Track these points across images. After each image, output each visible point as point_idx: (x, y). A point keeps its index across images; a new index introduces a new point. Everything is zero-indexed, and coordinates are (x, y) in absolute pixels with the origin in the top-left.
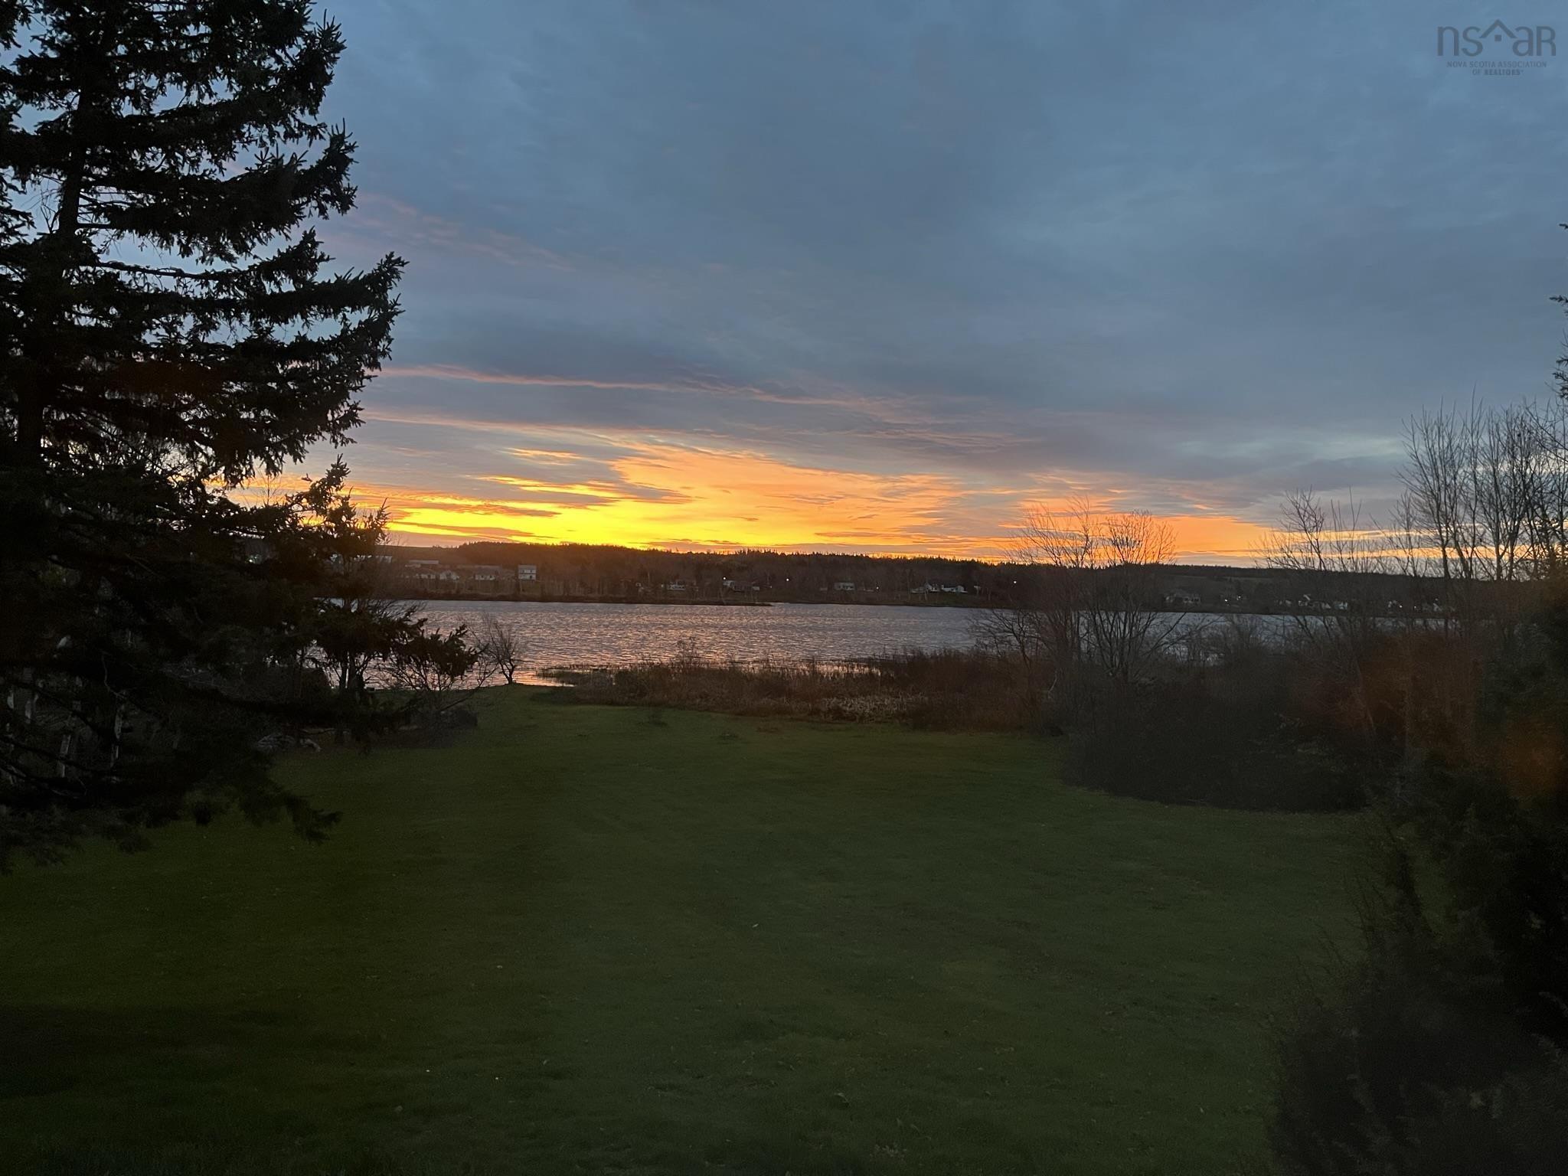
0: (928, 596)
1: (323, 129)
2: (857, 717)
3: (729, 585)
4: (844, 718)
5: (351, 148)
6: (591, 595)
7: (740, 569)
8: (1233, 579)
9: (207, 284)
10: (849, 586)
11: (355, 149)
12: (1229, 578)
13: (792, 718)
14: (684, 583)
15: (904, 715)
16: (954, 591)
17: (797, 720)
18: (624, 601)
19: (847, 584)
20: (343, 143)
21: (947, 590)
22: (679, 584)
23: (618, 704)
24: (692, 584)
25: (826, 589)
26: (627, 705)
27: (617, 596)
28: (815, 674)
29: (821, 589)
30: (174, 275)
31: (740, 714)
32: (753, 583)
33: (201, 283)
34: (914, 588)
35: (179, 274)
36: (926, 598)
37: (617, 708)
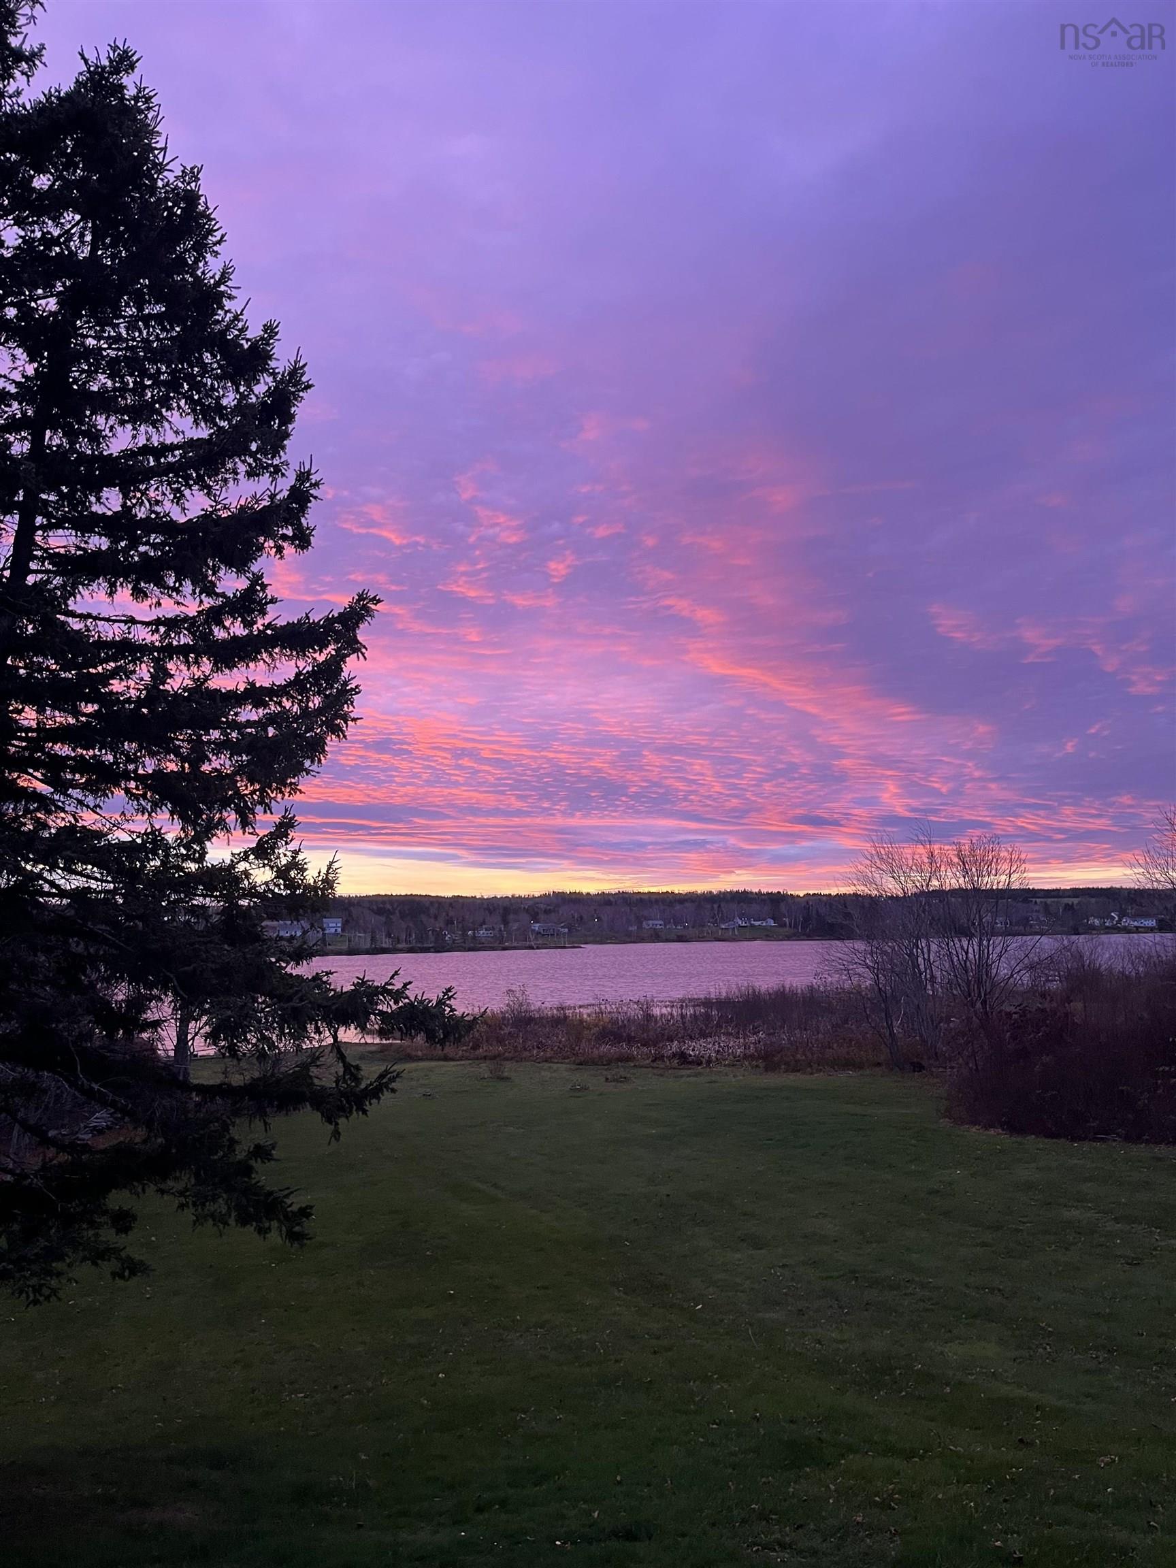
0: (738, 930)
1: (285, 467)
2: (704, 1061)
3: (537, 929)
4: (690, 1063)
5: (316, 485)
6: (400, 946)
7: (547, 912)
8: (1038, 900)
9: (157, 631)
10: (658, 924)
11: (320, 486)
12: (1034, 900)
13: (635, 1066)
14: (493, 929)
15: (752, 1057)
16: (764, 924)
17: (642, 1067)
18: (432, 950)
19: (656, 922)
20: (308, 479)
21: (757, 923)
22: (486, 930)
23: (452, 1059)
24: (500, 930)
25: (636, 928)
26: (461, 1060)
27: (425, 945)
28: (649, 1017)
29: (630, 929)
30: (126, 622)
31: (581, 1064)
32: (562, 925)
33: (151, 630)
34: (724, 923)
35: (131, 621)
36: (736, 933)
37: (452, 1063)
